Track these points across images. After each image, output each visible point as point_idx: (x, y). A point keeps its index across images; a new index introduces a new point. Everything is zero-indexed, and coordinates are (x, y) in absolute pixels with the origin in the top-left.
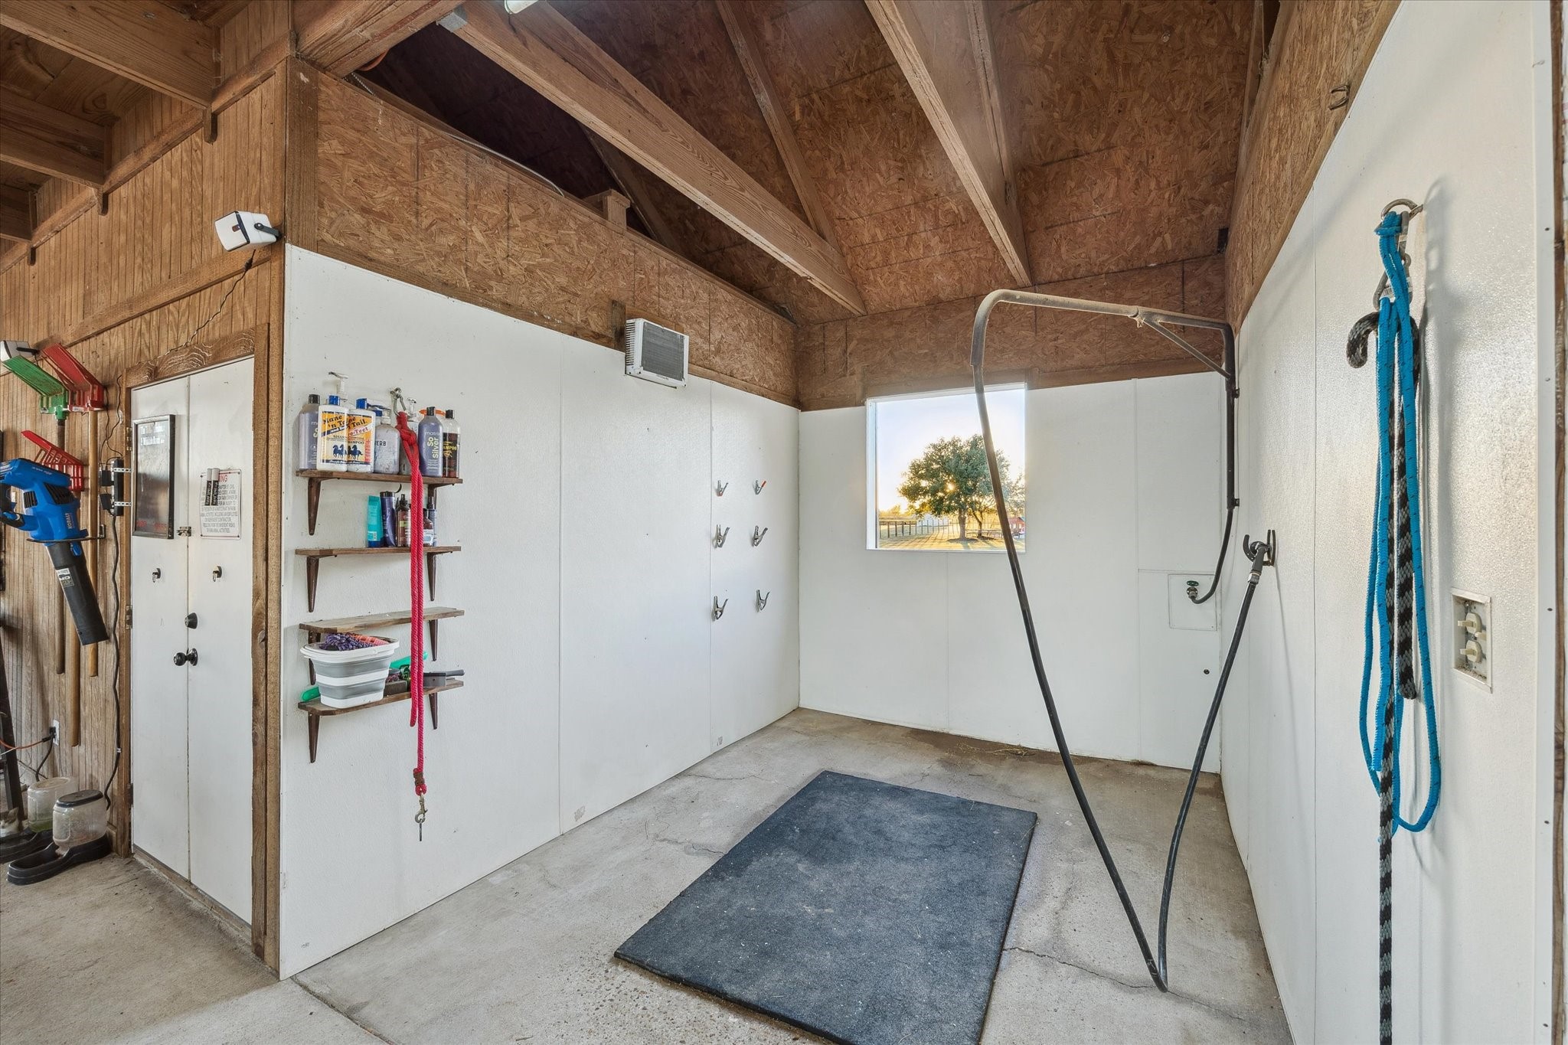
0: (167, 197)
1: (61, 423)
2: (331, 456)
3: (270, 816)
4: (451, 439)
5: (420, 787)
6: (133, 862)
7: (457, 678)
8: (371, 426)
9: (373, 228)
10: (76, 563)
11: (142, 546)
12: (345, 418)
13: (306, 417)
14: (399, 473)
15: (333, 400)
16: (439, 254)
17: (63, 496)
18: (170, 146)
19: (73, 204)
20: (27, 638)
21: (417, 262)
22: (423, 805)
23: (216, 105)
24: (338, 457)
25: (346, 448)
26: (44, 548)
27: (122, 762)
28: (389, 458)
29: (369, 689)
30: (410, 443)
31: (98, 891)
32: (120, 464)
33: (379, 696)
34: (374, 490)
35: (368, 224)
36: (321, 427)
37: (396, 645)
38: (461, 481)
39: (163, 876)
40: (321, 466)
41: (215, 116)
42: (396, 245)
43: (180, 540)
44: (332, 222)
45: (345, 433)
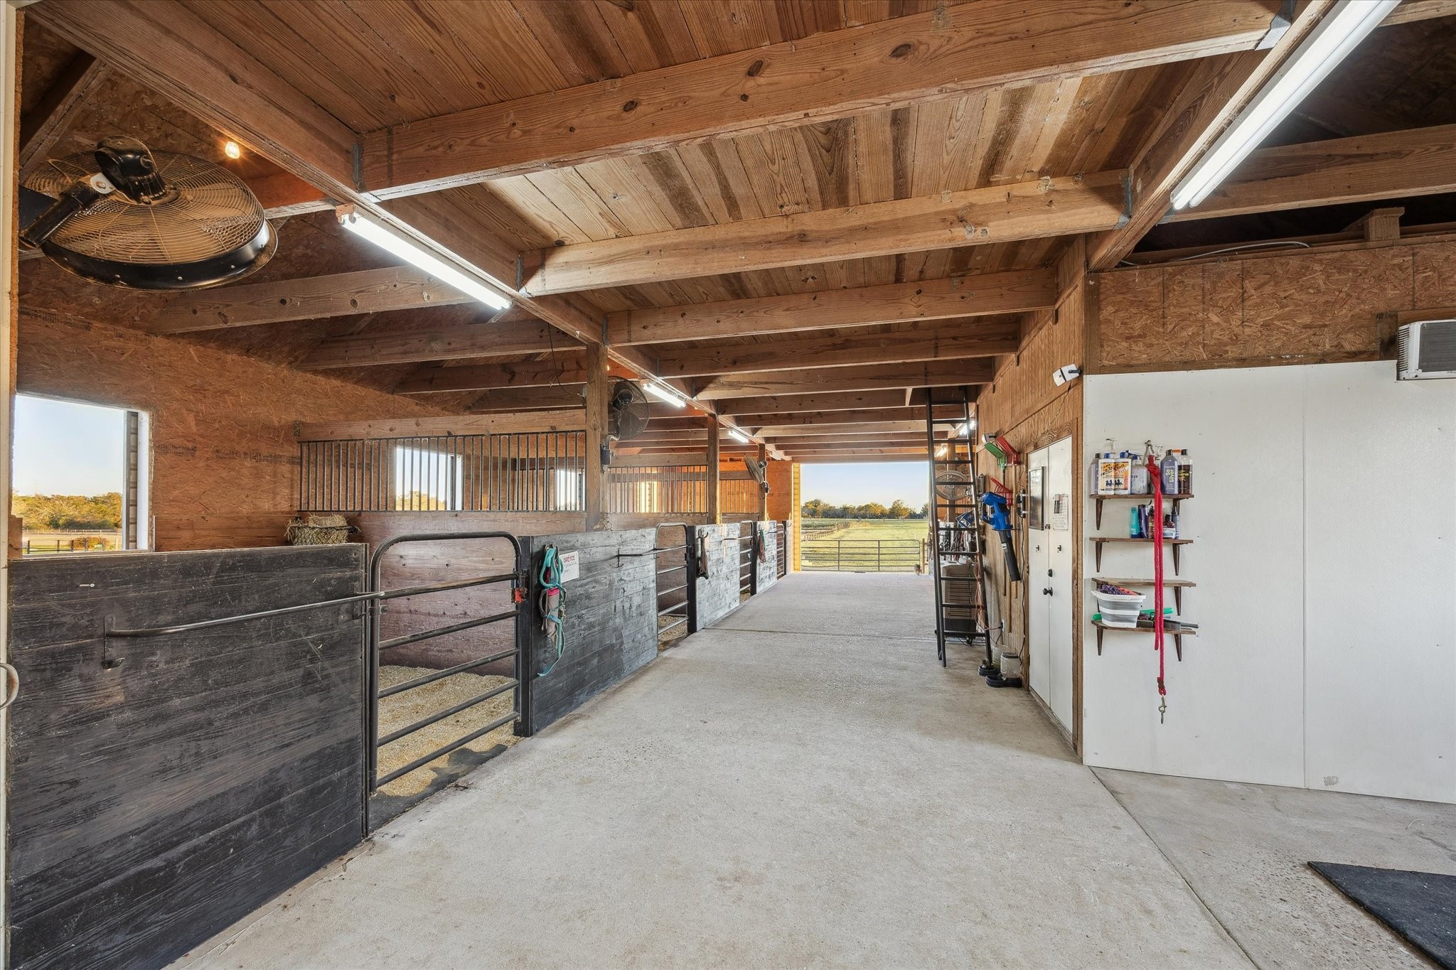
0: (1040, 355)
1: (1004, 472)
2: (1105, 487)
3: (1079, 678)
4: (1187, 469)
5: (1162, 689)
6: (1029, 694)
7: (1193, 629)
8: (1128, 468)
9: (1134, 347)
10: (1008, 540)
11: (1033, 533)
12: (1112, 465)
13: (1094, 466)
14: (1148, 493)
15: (1107, 456)
16: (1181, 344)
17: (1003, 508)
18: (1040, 329)
19: (1006, 363)
20: (993, 578)
21: (1164, 356)
22: (1163, 701)
23: (1057, 306)
24: (1109, 487)
25: (1113, 482)
26: (997, 533)
27: (1026, 642)
28: (1141, 484)
29: (1127, 620)
30: (1155, 473)
31: (1016, 700)
32: (1024, 492)
33: (1134, 626)
34: (1135, 504)
35: (1130, 345)
36: (1100, 471)
37: (1143, 597)
38: (1193, 496)
39: (1041, 704)
40: (1101, 493)
41: (1057, 311)
42: (1149, 350)
43: (1046, 530)
44: (1108, 353)
45: (1113, 474)
